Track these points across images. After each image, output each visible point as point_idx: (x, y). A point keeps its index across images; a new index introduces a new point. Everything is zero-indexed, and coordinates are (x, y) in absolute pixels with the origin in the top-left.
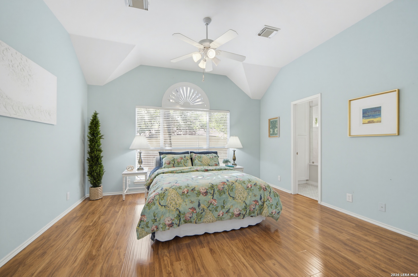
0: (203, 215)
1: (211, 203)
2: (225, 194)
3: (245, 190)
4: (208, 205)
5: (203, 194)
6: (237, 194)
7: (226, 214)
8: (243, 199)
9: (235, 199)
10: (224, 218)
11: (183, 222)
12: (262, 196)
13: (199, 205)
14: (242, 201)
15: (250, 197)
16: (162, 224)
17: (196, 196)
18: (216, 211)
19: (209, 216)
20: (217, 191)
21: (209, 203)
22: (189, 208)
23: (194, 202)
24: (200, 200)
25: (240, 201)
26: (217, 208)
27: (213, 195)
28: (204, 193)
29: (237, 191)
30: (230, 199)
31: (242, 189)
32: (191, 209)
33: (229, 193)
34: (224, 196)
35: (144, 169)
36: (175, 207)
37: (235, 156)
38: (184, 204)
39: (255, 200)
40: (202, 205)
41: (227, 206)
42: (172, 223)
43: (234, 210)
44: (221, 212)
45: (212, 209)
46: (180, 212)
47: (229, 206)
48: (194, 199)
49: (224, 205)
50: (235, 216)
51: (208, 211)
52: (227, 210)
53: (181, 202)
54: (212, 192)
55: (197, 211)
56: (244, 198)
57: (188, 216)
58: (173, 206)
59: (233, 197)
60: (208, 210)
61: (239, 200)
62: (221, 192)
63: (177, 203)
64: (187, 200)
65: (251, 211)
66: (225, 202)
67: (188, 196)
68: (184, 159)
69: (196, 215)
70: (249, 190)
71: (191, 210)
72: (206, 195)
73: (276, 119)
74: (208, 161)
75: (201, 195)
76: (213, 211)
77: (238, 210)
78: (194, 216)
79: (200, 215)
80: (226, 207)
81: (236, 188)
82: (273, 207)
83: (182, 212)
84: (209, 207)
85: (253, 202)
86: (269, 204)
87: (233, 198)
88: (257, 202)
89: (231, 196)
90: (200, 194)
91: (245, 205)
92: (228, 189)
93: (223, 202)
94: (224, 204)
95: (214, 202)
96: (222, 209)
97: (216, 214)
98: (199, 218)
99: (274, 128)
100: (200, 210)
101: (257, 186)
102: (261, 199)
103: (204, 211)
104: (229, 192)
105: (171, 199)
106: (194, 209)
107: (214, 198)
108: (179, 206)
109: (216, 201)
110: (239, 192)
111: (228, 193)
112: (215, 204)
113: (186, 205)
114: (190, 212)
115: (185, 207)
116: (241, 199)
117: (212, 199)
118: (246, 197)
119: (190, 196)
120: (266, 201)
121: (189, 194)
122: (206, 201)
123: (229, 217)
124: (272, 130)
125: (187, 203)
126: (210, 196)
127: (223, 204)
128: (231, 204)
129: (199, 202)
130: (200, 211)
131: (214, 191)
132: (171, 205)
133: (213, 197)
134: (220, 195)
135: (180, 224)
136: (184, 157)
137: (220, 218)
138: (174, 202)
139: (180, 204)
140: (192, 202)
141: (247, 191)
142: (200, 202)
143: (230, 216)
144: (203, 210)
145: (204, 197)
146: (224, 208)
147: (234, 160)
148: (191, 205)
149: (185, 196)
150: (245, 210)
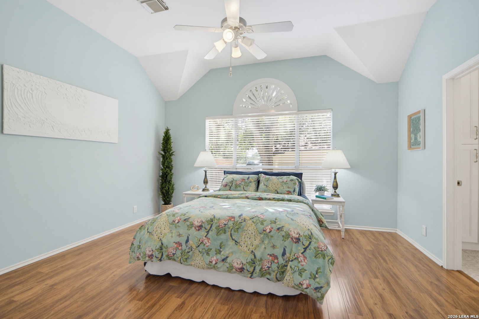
0: (189, 255)
1: (202, 243)
2: (225, 233)
3: (259, 235)
4: (198, 244)
5: (195, 228)
6: (243, 237)
7: (222, 264)
8: (251, 248)
9: (238, 244)
10: (219, 268)
11: (165, 257)
12: (286, 249)
13: (187, 241)
14: (249, 250)
15: (263, 246)
16: (142, 252)
17: (187, 229)
18: (207, 254)
19: (197, 258)
20: (215, 228)
21: (200, 241)
22: (174, 242)
23: (182, 236)
24: (189, 235)
25: (246, 250)
26: (210, 251)
27: (208, 232)
28: (198, 227)
29: (244, 234)
30: (231, 243)
31: (253, 232)
32: (176, 243)
33: (231, 234)
34: (223, 236)
35: (210, 190)
36: (159, 237)
37: (336, 182)
38: (170, 236)
39: (273, 254)
40: (190, 242)
41: (225, 252)
42: (152, 255)
43: (234, 261)
44: (215, 258)
45: (202, 251)
46: (162, 244)
47: (227, 252)
48: (183, 231)
49: (221, 250)
50: (234, 270)
51: (197, 252)
52: (223, 257)
53: (167, 232)
54: (208, 227)
55: (183, 248)
56: (252, 246)
57: (171, 252)
58: (157, 235)
59: (236, 241)
60: (197, 250)
61: (244, 248)
62: (221, 230)
63: (163, 232)
64: (174, 231)
65: (264, 269)
66: (223, 245)
67: (177, 227)
68: (246, 181)
69: (181, 253)
70: (266, 236)
71: (176, 245)
72: (199, 230)
73: (419, 115)
74: (277, 186)
75: (193, 228)
76: (204, 254)
77: (239, 263)
78: (179, 253)
79: (186, 254)
80: (222, 253)
81: (245, 229)
82: (306, 274)
83: (165, 245)
84: (198, 246)
85: (269, 256)
86: (296, 268)
87: (236, 243)
88: (276, 257)
89: (233, 239)
90: (191, 227)
91: (253, 257)
92: (232, 228)
93: (219, 244)
94: (221, 248)
95: (206, 241)
96: (216, 254)
97: (207, 259)
98: (184, 257)
99: (416, 131)
100: (188, 248)
101: (281, 232)
102: (284, 254)
103: (192, 250)
104: (232, 232)
105: (158, 226)
106: (179, 244)
107: (207, 236)
108: (163, 237)
109: (210, 241)
110: (247, 235)
111: (229, 233)
112: (207, 245)
113: (171, 238)
114: (174, 247)
115: (170, 240)
116: (248, 247)
117: (206, 236)
118: (258, 246)
119: (180, 227)
120: (292, 261)
121: (179, 224)
122: (197, 238)
123: (225, 268)
124: (414, 136)
125: (173, 235)
126: (203, 233)
127: (219, 248)
128: (231, 251)
129: (188, 237)
130: (186, 249)
131: (211, 227)
132: (155, 233)
133: (207, 234)
134: (218, 233)
135: (162, 259)
136: (247, 178)
137: (212, 266)
138: (160, 230)
139: (165, 234)
140: (179, 235)
141: (262, 236)
142: (190, 237)
143: (227, 268)
144: (191, 248)
145: (196, 232)
146: (220, 253)
147: (335, 187)
148: (178, 239)
149: (174, 225)
150: (251, 266)
